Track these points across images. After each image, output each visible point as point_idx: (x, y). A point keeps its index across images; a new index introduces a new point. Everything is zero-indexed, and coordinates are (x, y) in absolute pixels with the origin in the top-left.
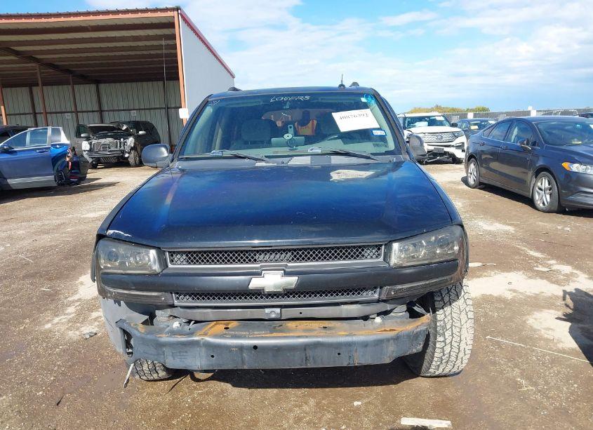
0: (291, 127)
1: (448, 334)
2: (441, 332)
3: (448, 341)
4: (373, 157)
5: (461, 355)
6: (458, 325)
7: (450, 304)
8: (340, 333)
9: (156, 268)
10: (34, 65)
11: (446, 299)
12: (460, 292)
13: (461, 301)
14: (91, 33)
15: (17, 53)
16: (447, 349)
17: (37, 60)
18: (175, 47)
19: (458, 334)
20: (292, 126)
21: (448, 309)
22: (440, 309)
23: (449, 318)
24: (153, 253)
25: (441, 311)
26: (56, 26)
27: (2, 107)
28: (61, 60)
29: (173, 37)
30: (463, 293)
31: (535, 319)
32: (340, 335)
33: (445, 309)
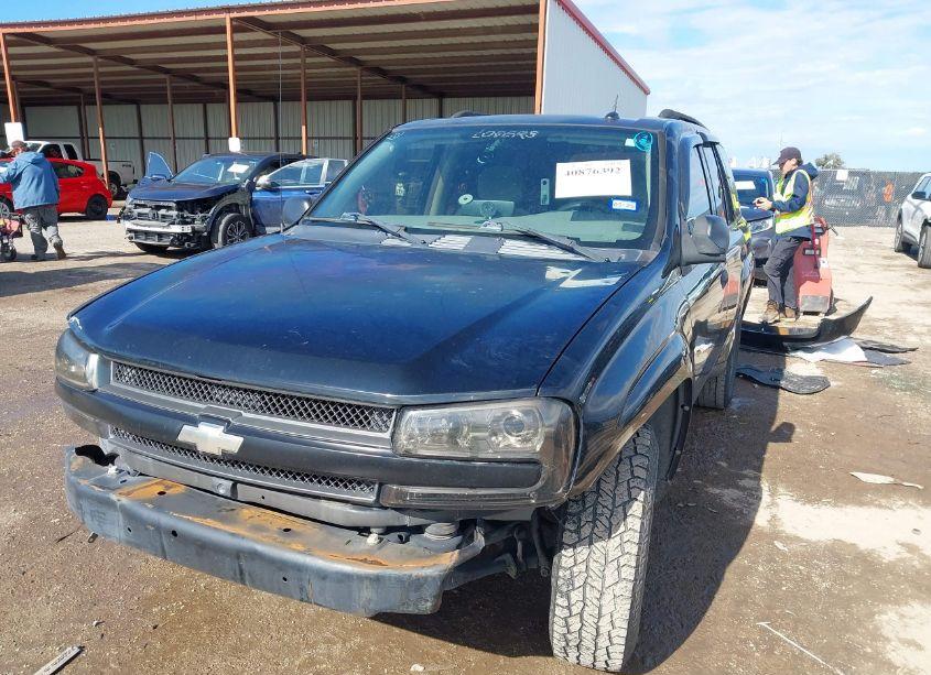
0: (545, 183)
1: (576, 596)
2: (564, 589)
3: (575, 610)
4: (578, 248)
5: (603, 642)
6: (598, 584)
7: (591, 543)
8: (294, 546)
9: (94, 382)
10: (355, 69)
11: (586, 531)
12: (618, 525)
13: (615, 541)
14: (422, 23)
15: (332, 53)
16: (575, 624)
17: (358, 63)
18: (534, 44)
19: (595, 601)
20: (548, 180)
21: (583, 552)
22: (570, 546)
23: (583, 567)
24: (94, 359)
25: (570, 552)
26: (379, 13)
27: (304, 128)
28: (389, 62)
29: (534, 28)
30: (622, 529)
31: (902, 616)
32: (294, 550)
33: (579, 549)
